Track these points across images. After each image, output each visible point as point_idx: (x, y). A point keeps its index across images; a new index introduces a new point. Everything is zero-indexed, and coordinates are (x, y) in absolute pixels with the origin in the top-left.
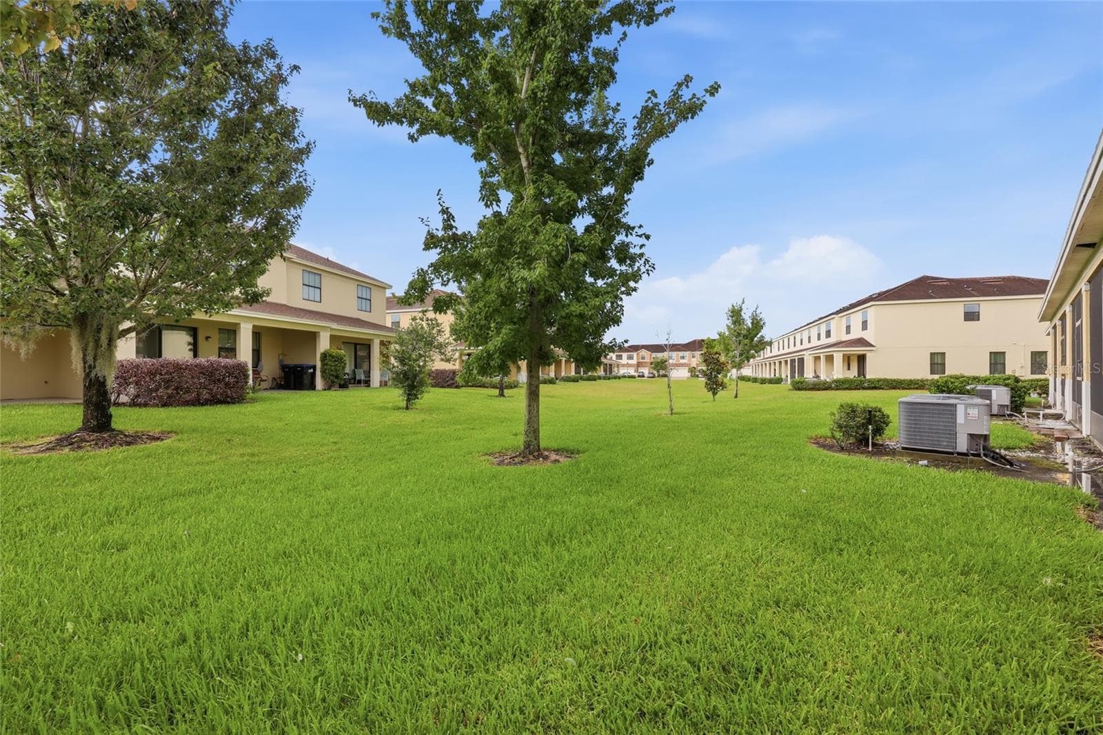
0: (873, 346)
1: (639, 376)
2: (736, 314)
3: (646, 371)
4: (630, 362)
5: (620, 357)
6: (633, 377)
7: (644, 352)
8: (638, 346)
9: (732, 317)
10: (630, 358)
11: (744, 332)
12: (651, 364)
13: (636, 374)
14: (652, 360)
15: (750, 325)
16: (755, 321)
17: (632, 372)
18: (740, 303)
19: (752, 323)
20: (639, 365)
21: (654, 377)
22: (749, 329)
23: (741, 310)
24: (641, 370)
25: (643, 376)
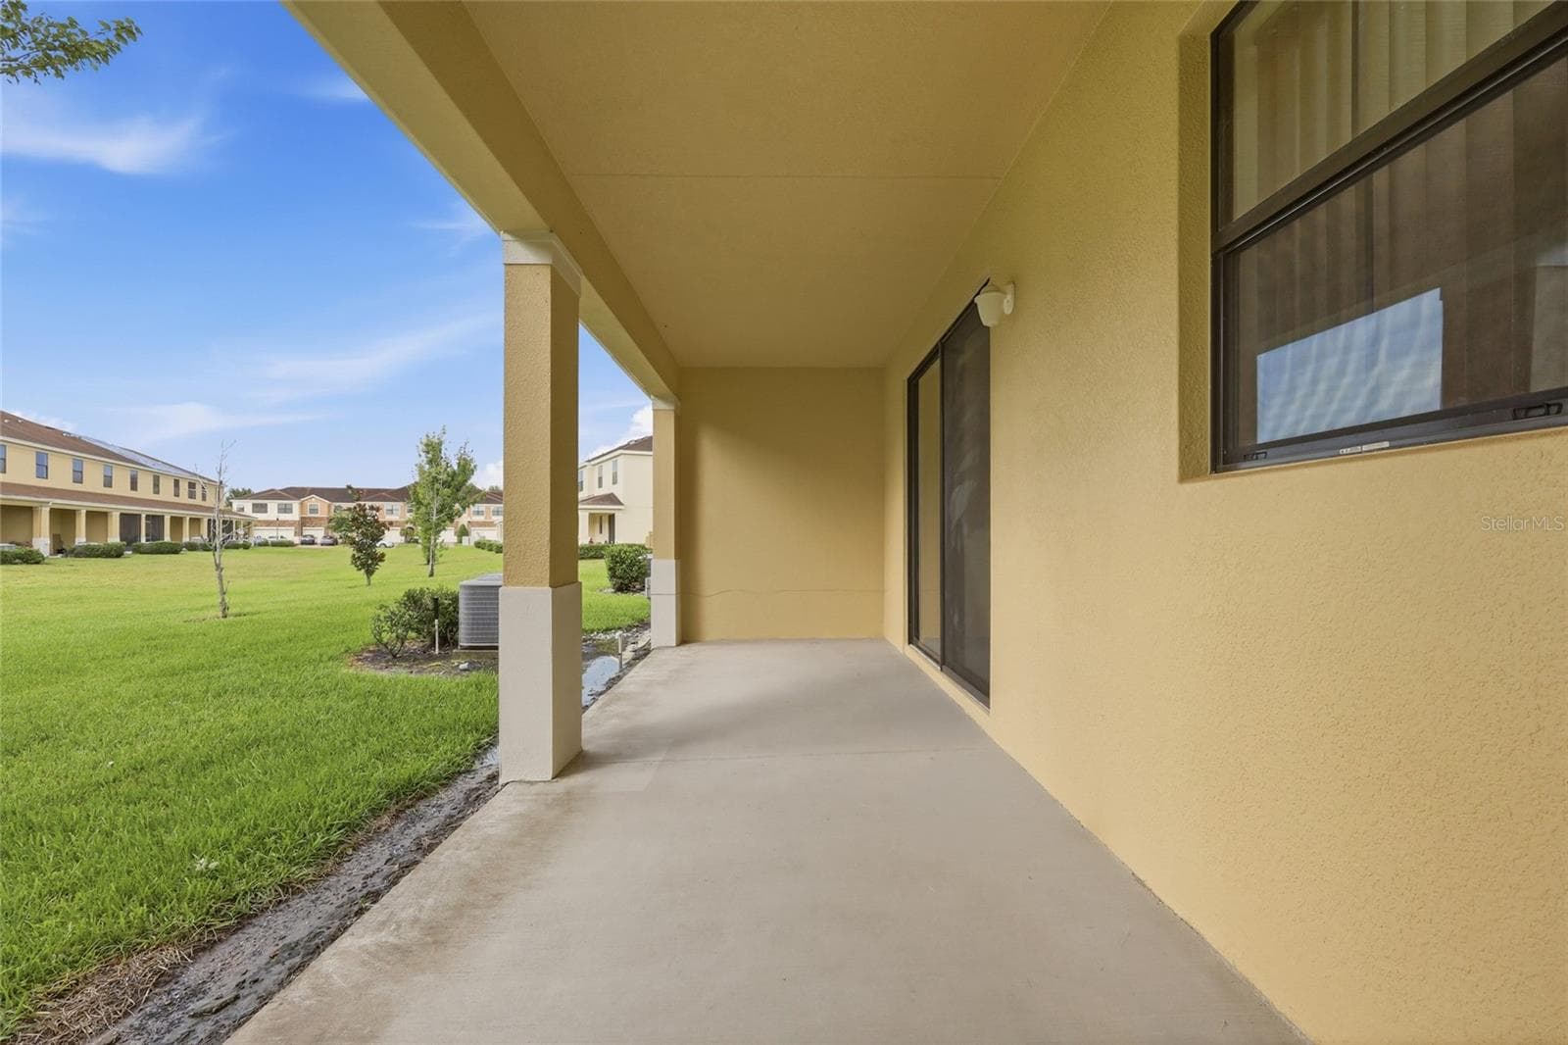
0: (621, 504)
1: (303, 543)
2: (433, 450)
3: (319, 534)
4: (284, 517)
5: (263, 508)
6: (291, 544)
7: (314, 501)
8: (304, 489)
9: (428, 453)
10: (286, 510)
11: (443, 477)
12: (330, 520)
13: (297, 540)
14: (332, 514)
15: (456, 467)
16: (462, 462)
17: (289, 535)
18: (439, 432)
19: (459, 464)
20: (304, 522)
21: (335, 543)
22: (454, 472)
23: (440, 444)
24: (308, 531)
25: (313, 543)
